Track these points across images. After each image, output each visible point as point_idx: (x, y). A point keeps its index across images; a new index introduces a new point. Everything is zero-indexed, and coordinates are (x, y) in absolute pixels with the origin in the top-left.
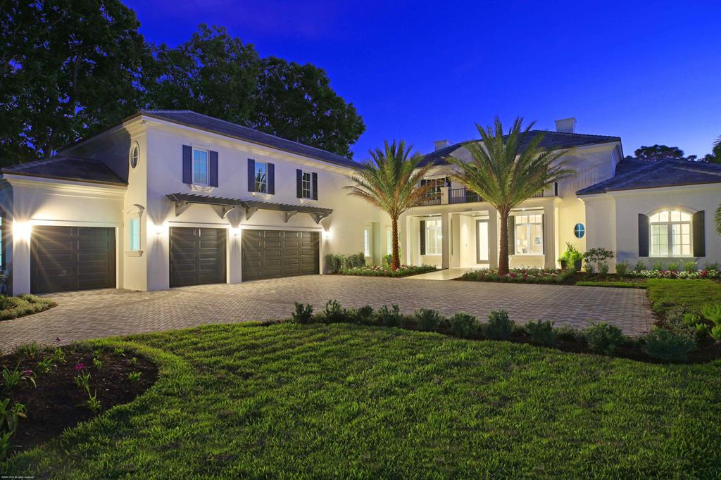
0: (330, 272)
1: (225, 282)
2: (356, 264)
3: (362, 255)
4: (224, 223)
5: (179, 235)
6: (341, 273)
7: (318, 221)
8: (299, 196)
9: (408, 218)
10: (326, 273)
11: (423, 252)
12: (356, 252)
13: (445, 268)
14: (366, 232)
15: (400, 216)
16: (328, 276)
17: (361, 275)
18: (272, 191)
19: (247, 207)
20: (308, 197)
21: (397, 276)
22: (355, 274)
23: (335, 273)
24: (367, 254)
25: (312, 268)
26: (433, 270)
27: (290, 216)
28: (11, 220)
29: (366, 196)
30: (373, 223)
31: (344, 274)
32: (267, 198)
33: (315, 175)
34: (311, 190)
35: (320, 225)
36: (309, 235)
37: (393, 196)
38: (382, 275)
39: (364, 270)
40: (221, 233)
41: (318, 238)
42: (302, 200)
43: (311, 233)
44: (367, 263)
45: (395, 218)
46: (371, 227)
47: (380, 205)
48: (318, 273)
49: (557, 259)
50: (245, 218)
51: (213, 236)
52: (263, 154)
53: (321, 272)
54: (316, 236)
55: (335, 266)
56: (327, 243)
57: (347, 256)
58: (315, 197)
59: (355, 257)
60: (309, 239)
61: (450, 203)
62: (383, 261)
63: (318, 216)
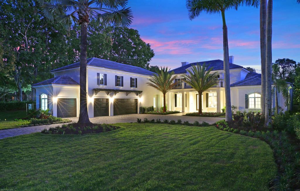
0: (141, 113)
1: (108, 116)
2: (150, 110)
3: (153, 107)
4: (108, 97)
5: (97, 101)
6: (145, 113)
7: (137, 95)
8: (131, 87)
9: (170, 93)
10: (140, 113)
11: (176, 106)
12: (151, 106)
13: (183, 112)
14: (154, 98)
15: (166, 93)
16: (141, 114)
17: (152, 114)
18: (122, 86)
19: (115, 91)
20: (134, 87)
21: (164, 114)
22: (150, 114)
23: (143, 113)
24: (155, 107)
25: (135, 111)
26: (179, 112)
27: (128, 94)
28: (53, 97)
29: (154, 86)
30: (157, 95)
31: (147, 114)
32: (121, 88)
33: (136, 79)
34: (135, 84)
35: (138, 96)
36: (134, 100)
37: (163, 86)
38: (160, 114)
39: (153, 112)
40: (107, 100)
41: (137, 101)
42: (132, 88)
43: (135, 99)
44: (155, 110)
45: (164, 94)
46: (156, 96)
47: (159, 89)
48: (137, 113)
49: (221, 109)
50: (114, 95)
51: (105, 101)
52: (119, 73)
53: (138, 113)
54: (136, 100)
55: (143, 110)
56: (140, 103)
57: (147, 107)
58: (136, 87)
59: (150, 108)
60: (134, 101)
61: (185, 88)
62: (161, 109)
63: (137, 93)
